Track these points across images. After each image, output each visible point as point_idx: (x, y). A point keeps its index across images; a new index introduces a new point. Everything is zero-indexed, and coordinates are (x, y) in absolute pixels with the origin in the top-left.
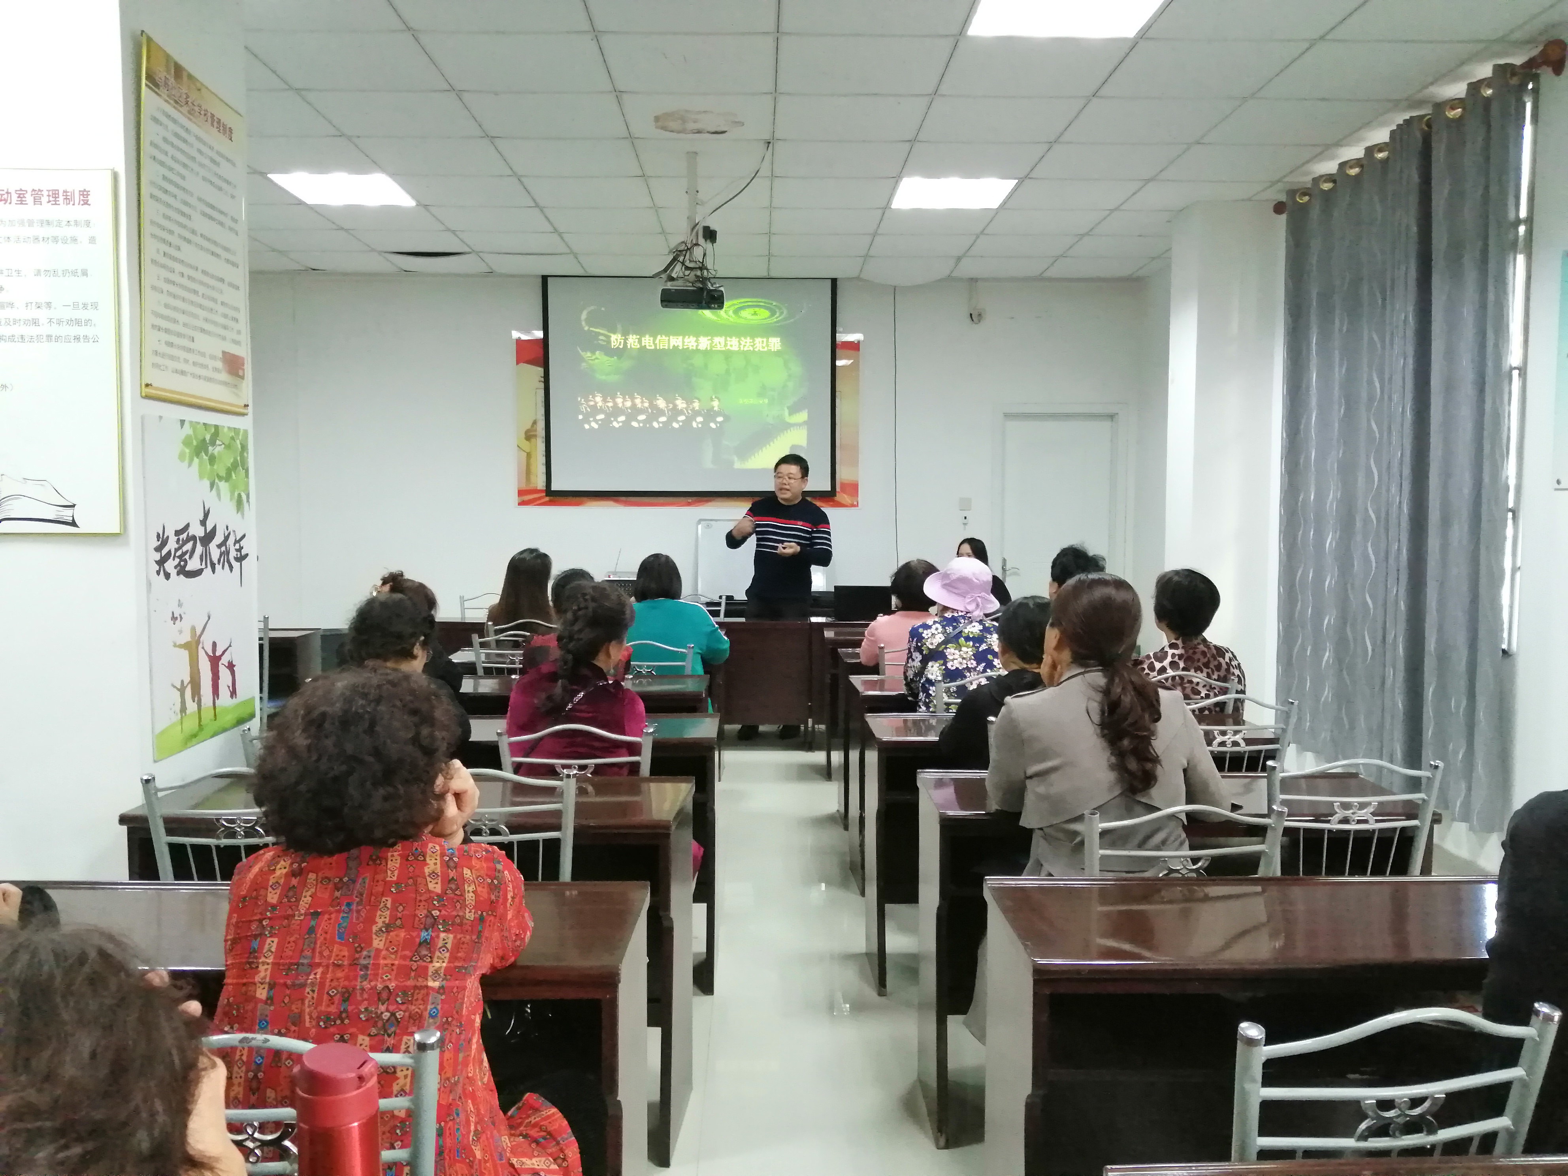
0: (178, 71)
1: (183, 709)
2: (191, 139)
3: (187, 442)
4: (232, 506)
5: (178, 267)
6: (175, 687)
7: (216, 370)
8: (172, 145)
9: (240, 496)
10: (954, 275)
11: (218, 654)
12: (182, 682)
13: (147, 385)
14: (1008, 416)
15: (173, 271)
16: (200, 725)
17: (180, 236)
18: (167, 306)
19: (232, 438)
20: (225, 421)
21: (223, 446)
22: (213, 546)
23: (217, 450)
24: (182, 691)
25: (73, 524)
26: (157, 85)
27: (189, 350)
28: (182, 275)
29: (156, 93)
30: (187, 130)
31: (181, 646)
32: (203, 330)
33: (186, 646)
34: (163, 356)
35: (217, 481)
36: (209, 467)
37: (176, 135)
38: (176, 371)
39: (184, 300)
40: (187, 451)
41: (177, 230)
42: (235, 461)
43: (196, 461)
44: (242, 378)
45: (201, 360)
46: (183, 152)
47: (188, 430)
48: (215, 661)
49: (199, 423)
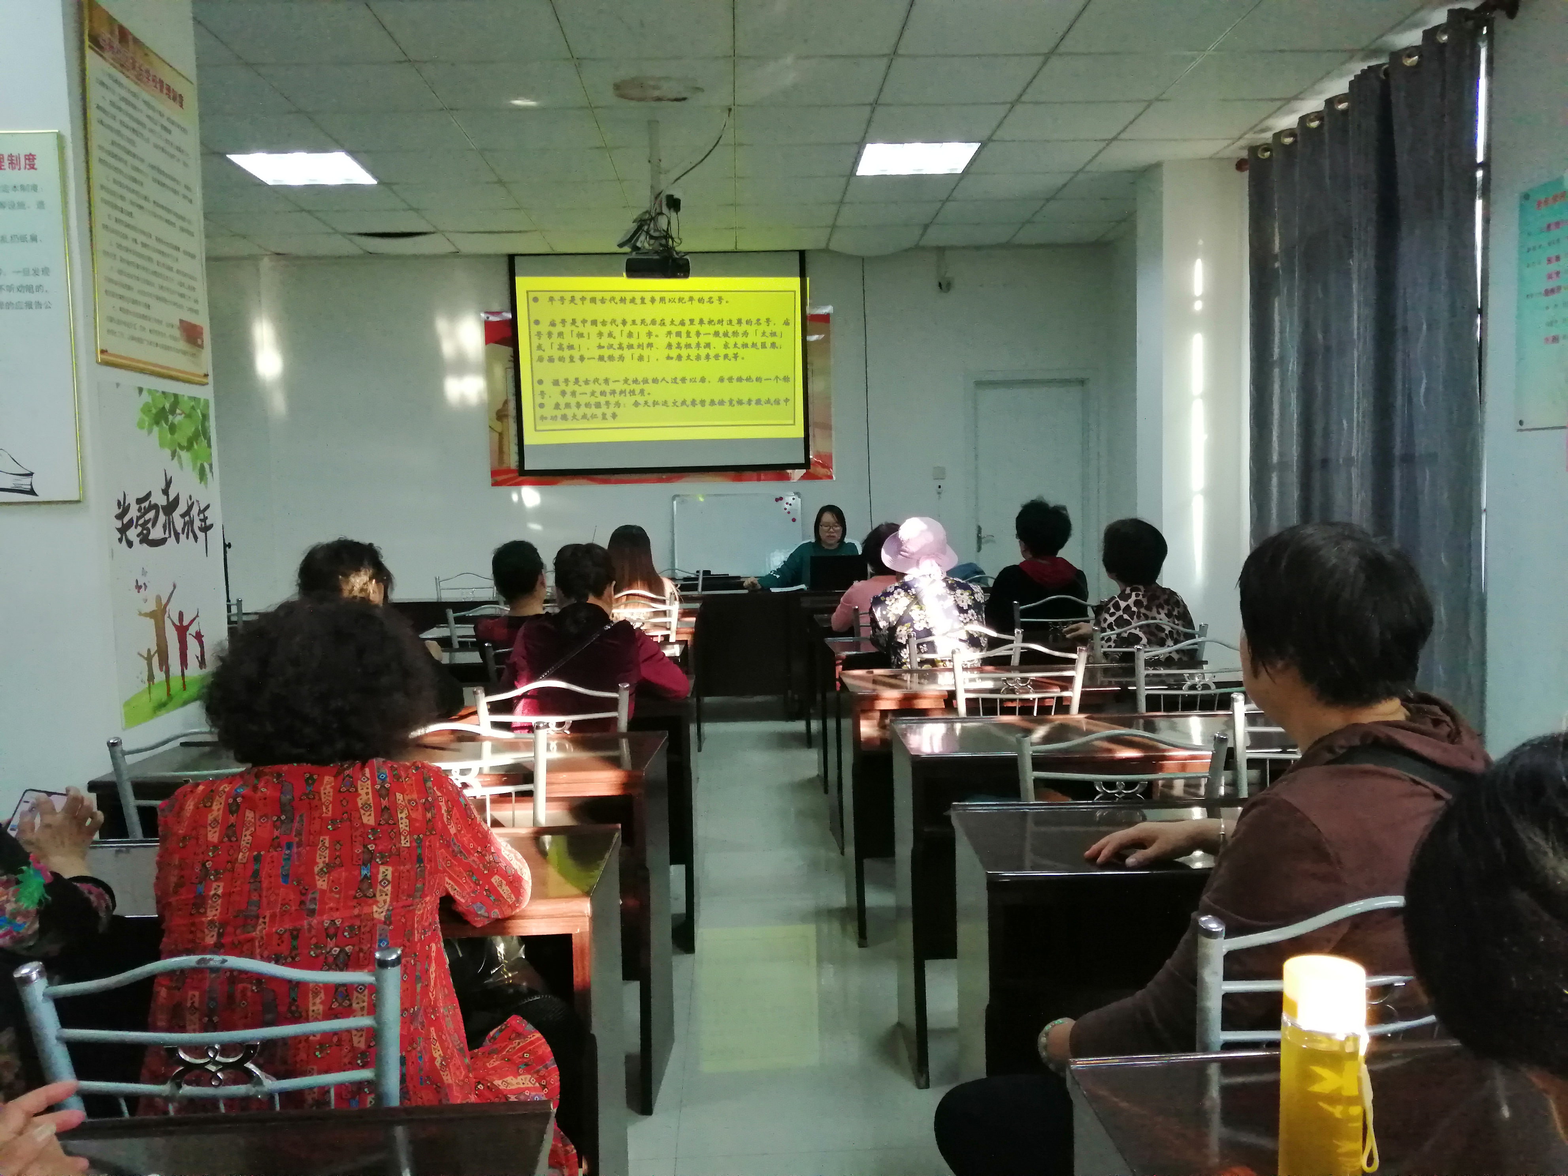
0: (124, 34)
1: (151, 678)
2: (141, 105)
3: (146, 409)
4: (195, 477)
5: (131, 234)
6: (141, 655)
7: (174, 339)
8: (120, 109)
9: (202, 467)
10: (922, 243)
11: (185, 623)
12: (149, 651)
13: (103, 352)
14: (980, 384)
15: (125, 237)
16: (169, 694)
17: (132, 203)
18: (120, 272)
19: (193, 408)
20: (184, 390)
21: (183, 415)
22: (176, 515)
23: (178, 419)
24: (149, 659)
25: (32, 492)
26: (101, 47)
27: (144, 317)
28: (135, 241)
29: (101, 56)
30: (134, 95)
31: (146, 615)
32: (158, 298)
33: (152, 615)
34: (119, 322)
35: (178, 449)
36: (169, 436)
37: (123, 99)
38: (133, 338)
39: (138, 266)
40: (146, 419)
41: (129, 196)
42: (197, 430)
43: (156, 429)
44: (201, 346)
45: (156, 327)
46: (131, 117)
47: (146, 398)
48: (182, 631)
49: (157, 391)
